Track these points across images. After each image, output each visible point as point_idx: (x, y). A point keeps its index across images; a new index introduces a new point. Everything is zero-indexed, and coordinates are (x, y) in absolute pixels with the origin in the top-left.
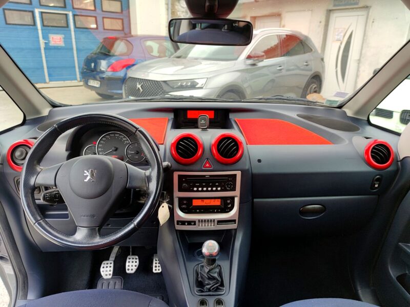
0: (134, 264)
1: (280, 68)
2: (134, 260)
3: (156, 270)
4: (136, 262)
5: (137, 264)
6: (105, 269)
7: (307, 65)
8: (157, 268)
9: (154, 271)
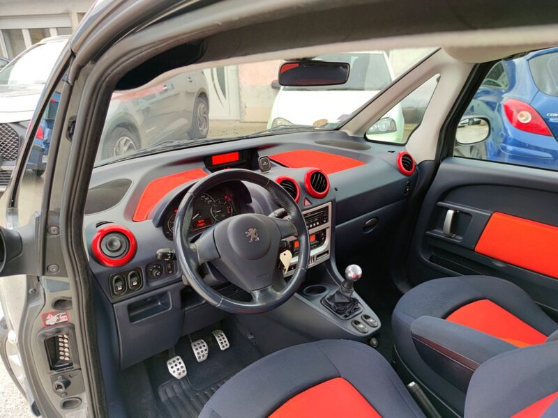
0: (203, 349)
1: (166, 88)
2: (201, 345)
3: (223, 347)
4: (204, 346)
5: (206, 347)
6: (175, 368)
7: (191, 82)
8: (224, 344)
9: (222, 349)
